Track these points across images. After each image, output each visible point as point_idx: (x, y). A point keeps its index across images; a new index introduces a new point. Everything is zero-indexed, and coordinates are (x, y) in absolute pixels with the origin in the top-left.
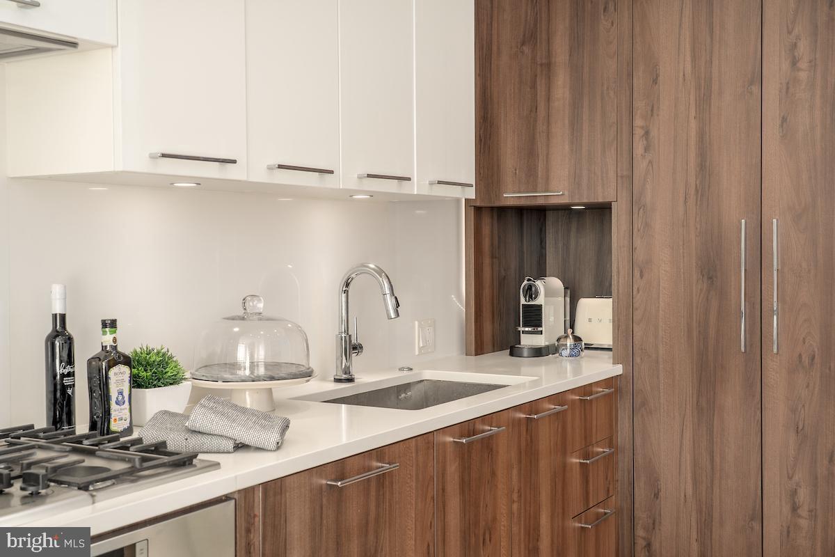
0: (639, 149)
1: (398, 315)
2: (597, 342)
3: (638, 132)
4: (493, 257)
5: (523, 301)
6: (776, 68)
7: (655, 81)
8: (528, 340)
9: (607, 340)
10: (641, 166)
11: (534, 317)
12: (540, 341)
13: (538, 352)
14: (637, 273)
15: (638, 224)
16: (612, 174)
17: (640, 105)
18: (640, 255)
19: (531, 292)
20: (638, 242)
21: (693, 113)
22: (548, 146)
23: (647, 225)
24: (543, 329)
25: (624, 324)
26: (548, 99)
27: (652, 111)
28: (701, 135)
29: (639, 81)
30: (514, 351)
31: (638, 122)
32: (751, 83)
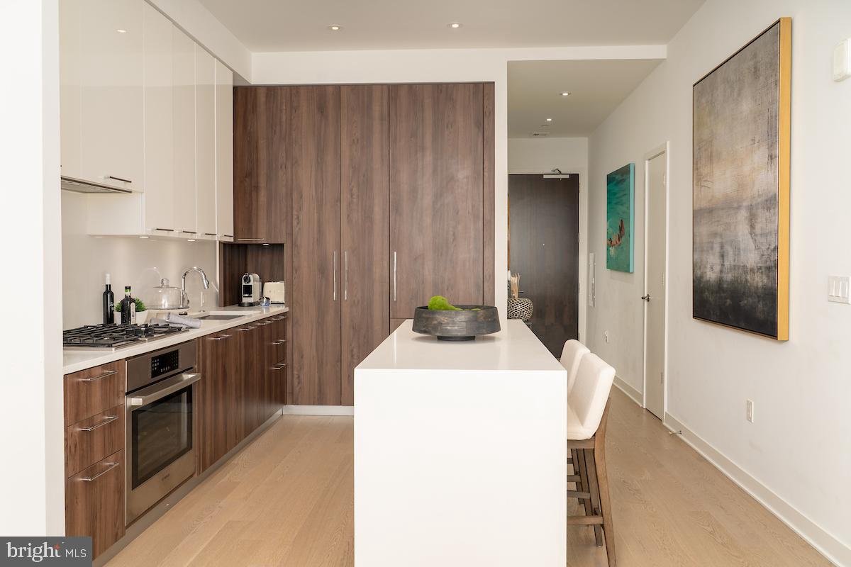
0: (295, 223)
1: (208, 287)
2: (276, 300)
3: (295, 217)
4: (229, 264)
5: (243, 284)
6: (345, 197)
7: (301, 197)
8: (245, 300)
9: (282, 300)
10: (296, 230)
11: (248, 290)
12: (251, 300)
13: (251, 305)
14: (294, 272)
15: (295, 252)
16: (284, 232)
17: (295, 206)
18: (295, 264)
19: (247, 279)
20: (295, 260)
21: (315, 211)
22: (257, 219)
23: (298, 253)
24: (252, 295)
25: (289, 294)
26: (257, 201)
27: (300, 209)
28: (319, 221)
29: (295, 196)
30: (241, 304)
31: (295, 213)
32: (337, 201)
